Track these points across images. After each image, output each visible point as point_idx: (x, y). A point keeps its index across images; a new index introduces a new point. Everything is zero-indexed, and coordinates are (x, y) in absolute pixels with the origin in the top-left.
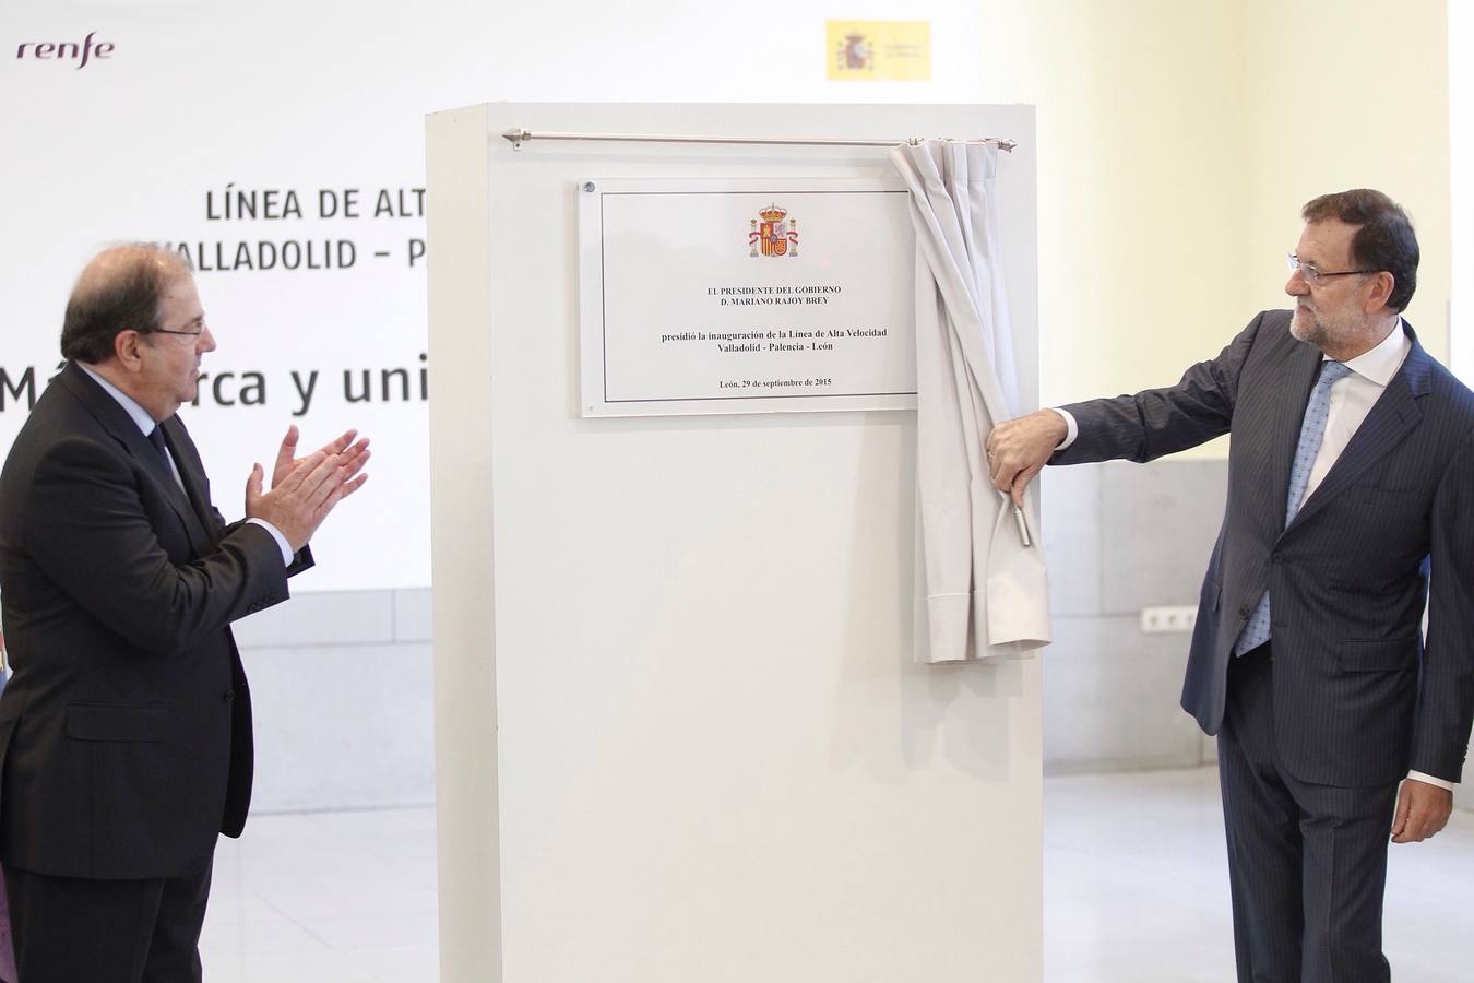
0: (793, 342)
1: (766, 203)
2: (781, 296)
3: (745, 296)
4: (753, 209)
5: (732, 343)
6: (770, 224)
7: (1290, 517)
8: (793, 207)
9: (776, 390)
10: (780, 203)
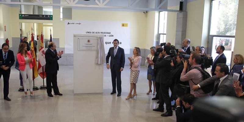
0: (90, 47)
3: (87, 44)
8: (90, 40)
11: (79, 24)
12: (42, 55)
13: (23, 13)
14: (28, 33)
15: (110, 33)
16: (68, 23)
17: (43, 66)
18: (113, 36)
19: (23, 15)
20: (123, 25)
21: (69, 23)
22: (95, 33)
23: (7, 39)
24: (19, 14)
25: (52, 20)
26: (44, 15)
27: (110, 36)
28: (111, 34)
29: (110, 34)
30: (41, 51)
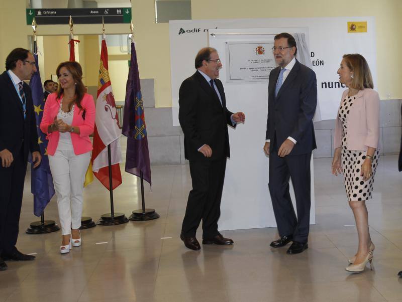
0: (264, 69)
1: (259, 45)
2: (262, 61)
3: (256, 61)
4: (256, 46)
5: (252, 69)
6: (259, 49)
7: (276, 94)
8: (263, 46)
9: (261, 77)
10: (261, 45)
12: (106, 109)
13: (39, 5)
15: (311, 55)
16: (181, 29)
17: (109, 146)
18: (322, 63)
19: (39, 13)
21: (182, 31)
25: (130, 22)
27: (313, 64)
28: (315, 59)
29: (312, 59)
30: (102, 94)
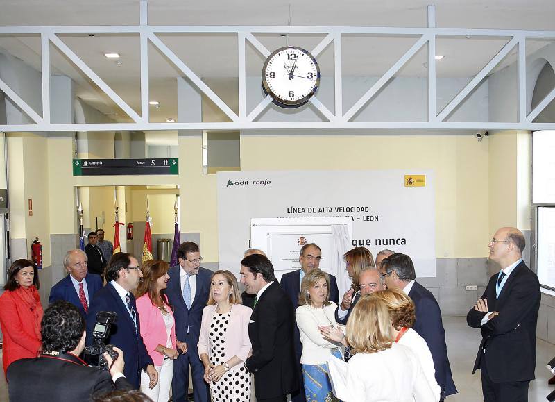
5: (294, 260)
6: (301, 240)
11: (266, 182)
13: (85, 155)
14: (100, 219)
15: (366, 209)
16: (229, 181)
18: (376, 218)
19: (86, 164)
20: (410, 181)
21: (230, 183)
22: (317, 210)
23: (36, 242)
24: (75, 161)
25: (177, 173)
26: (150, 160)
27: (367, 219)
28: (369, 214)
29: (365, 214)
